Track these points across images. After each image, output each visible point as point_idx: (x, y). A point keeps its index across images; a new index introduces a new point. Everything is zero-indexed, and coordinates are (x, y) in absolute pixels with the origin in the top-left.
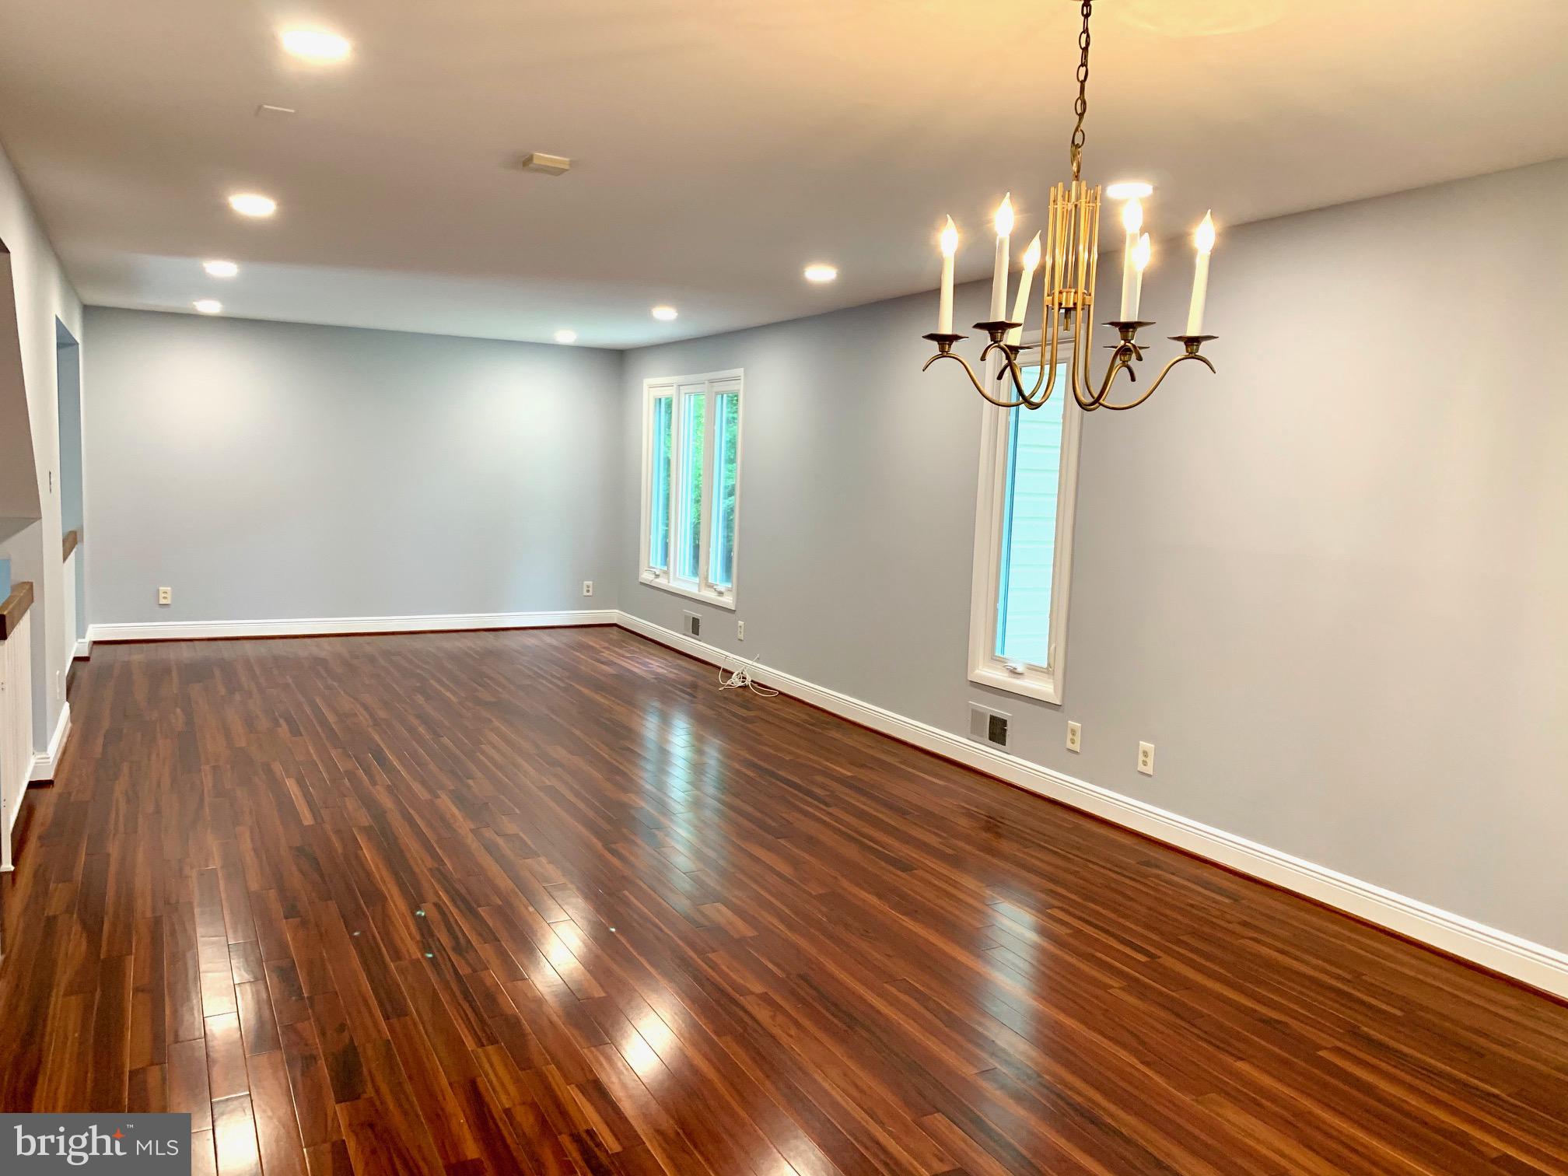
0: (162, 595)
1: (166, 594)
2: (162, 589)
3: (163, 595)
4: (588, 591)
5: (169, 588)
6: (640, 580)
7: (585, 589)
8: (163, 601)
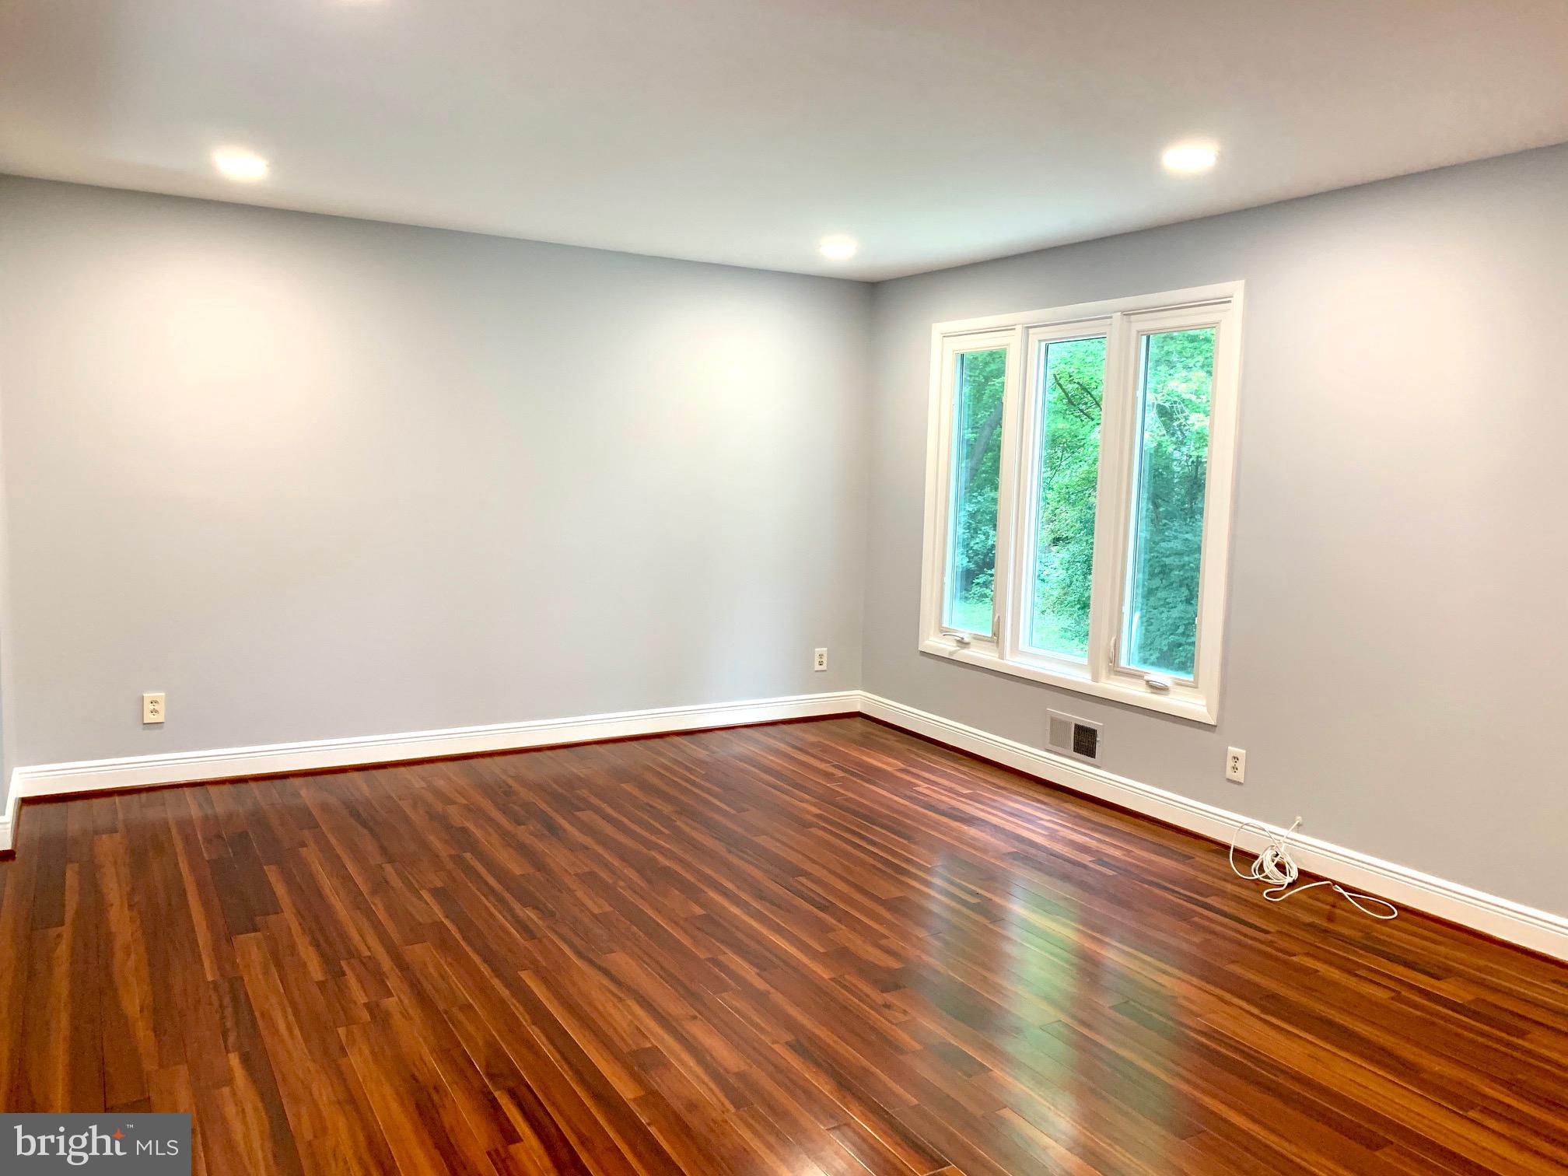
0: (148, 707)
1: (156, 703)
2: (148, 696)
3: (151, 707)
4: (821, 664)
5: (163, 694)
6: (921, 648)
7: (817, 660)
8: (149, 718)
